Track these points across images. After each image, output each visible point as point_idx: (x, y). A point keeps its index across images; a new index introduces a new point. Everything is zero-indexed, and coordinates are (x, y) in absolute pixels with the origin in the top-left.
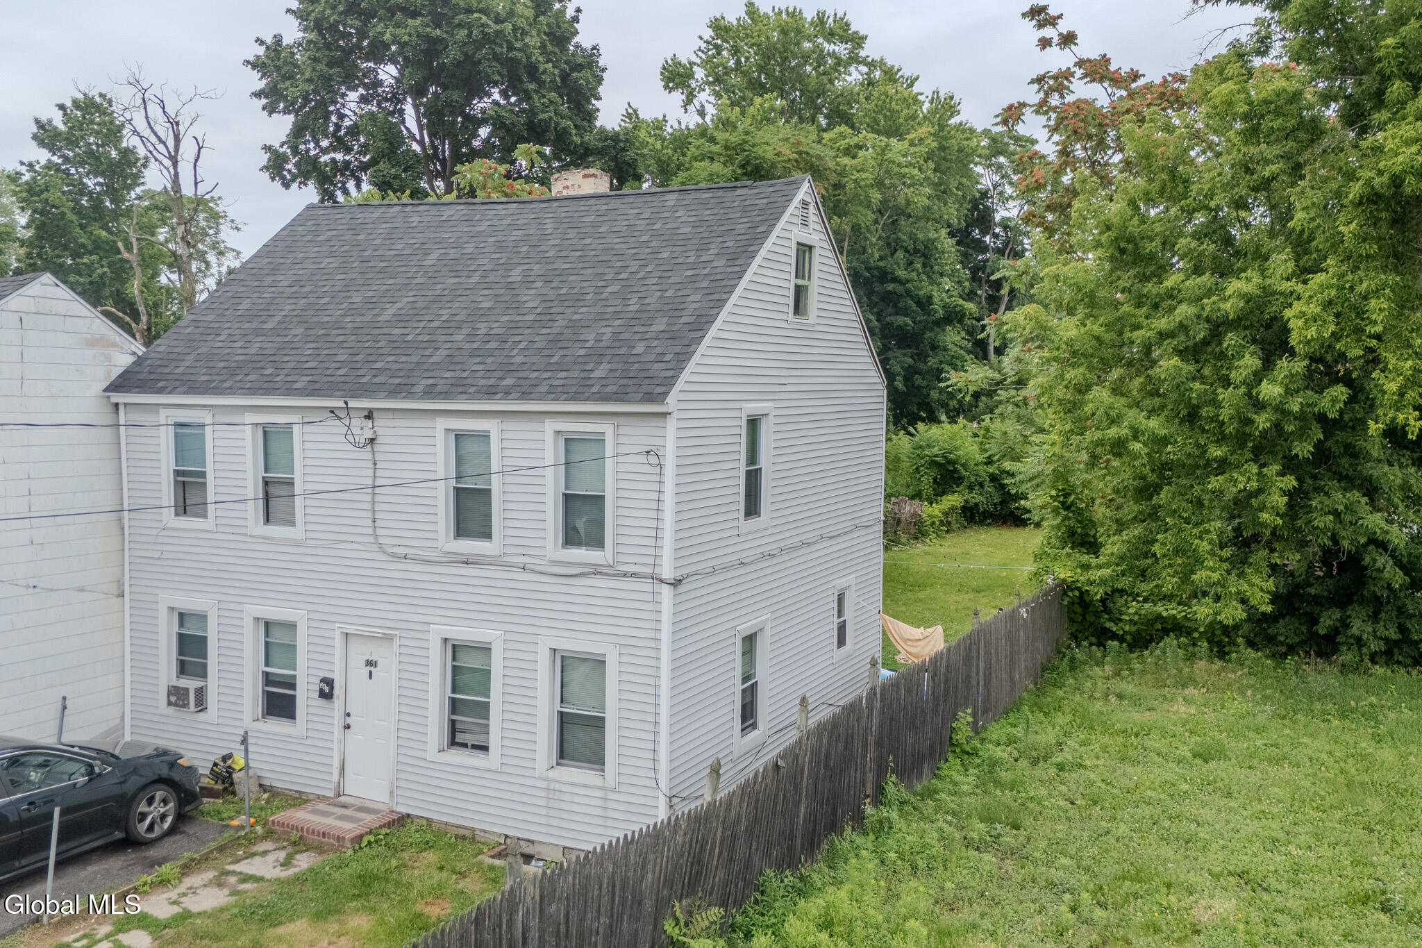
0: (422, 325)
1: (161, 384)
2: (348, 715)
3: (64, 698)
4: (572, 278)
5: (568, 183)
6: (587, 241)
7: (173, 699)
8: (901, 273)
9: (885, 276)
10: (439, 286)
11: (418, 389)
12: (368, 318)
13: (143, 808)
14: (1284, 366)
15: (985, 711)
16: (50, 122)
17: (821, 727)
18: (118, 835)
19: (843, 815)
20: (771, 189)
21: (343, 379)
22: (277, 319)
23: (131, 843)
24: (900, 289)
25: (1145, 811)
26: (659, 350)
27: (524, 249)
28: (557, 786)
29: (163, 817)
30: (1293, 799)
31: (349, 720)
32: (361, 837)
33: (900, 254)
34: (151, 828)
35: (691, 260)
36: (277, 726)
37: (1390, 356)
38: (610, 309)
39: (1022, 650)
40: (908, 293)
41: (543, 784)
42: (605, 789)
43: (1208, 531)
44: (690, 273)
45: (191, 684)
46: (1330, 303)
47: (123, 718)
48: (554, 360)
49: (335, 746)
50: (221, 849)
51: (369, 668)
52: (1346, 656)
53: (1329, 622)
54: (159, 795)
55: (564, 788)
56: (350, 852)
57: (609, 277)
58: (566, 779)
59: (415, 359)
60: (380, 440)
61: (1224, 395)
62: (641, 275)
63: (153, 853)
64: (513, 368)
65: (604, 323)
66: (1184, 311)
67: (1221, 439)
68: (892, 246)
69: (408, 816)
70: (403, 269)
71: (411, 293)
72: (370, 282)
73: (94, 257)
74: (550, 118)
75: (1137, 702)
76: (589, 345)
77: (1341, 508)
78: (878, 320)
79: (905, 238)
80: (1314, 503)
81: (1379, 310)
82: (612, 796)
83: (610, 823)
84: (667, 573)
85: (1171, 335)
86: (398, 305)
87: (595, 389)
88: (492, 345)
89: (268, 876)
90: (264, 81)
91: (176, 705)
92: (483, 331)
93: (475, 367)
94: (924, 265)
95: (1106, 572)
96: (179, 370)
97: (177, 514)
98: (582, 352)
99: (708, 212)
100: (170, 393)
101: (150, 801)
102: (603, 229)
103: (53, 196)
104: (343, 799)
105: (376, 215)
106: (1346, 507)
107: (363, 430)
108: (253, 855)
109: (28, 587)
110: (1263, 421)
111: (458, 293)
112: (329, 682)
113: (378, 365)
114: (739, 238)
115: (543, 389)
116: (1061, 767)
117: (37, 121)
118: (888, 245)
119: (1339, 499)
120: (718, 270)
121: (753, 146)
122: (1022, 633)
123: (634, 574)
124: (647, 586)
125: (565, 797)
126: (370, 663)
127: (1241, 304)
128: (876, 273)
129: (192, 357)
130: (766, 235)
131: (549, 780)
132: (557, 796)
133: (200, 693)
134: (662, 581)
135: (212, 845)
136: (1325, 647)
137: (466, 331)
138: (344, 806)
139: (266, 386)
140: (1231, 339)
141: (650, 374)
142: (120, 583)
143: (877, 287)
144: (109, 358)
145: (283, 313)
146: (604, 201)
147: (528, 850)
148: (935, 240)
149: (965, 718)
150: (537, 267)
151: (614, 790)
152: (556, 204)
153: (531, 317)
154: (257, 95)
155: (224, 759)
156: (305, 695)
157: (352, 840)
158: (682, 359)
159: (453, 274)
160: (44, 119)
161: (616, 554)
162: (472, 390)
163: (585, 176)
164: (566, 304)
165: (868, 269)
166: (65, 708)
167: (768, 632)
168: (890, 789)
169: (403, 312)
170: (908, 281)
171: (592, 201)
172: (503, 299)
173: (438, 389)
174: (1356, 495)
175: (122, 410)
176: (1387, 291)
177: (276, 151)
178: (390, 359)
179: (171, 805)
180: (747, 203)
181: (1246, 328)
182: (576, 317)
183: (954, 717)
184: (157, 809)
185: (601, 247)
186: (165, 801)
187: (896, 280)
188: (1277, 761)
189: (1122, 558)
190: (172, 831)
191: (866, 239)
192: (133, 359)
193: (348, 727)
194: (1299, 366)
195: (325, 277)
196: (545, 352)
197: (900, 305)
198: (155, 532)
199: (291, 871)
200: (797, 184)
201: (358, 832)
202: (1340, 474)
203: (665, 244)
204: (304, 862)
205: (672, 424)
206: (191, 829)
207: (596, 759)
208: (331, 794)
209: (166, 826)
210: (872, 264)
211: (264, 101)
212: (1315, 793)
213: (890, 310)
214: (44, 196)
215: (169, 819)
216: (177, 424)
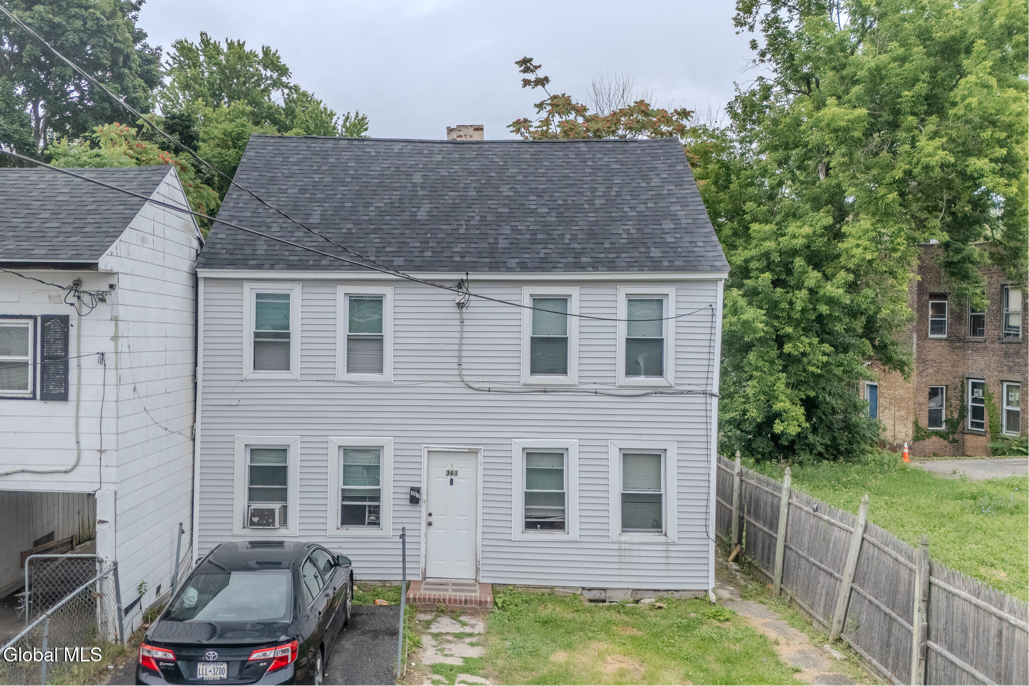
0: (462, 223)
2: (430, 515)
7: (256, 519)
10: (447, 197)
11: (512, 265)
12: (406, 218)
22: (316, 217)
28: (627, 547)
31: (430, 519)
32: (494, 600)
36: (358, 531)
38: (614, 214)
41: (616, 547)
42: (667, 544)
45: (272, 506)
47: (192, 542)
48: (607, 246)
49: (422, 539)
51: (449, 477)
55: (633, 547)
58: (635, 540)
59: (484, 245)
60: (470, 304)
69: (494, 584)
71: (426, 202)
72: (377, 193)
82: (671, 548)
83: (671, 567)
84: (716, 390)
86: (424, 210)
91: (258, 524)
97: (256, 368)
98: (624, 241)
104: (428, 580)
111: (469, 202)
112: (417, 490)
113: (456, 250)
115: (621, 264)
123: (689, 392)
124: (701, 399)
125: (633, 554)
126: (450, 473)
131: (620, 543)
132: (627, 553)
134: (713, 395)
137: (508, 227)
138: (437, 584)
145: (318, 213)
147: (601, 596)
151: (674, 544)
153: (552, 219)
156: (391, 502)
157: (492, 603)
161: (676, 378)
164: (572, 210)
173: (530, 265)
175: (202, 284)
178: (462, 245)
182: (592, 219)
193: (430, 524)
195: (328, 188)
198: (233, 384)
201: (489, 597)
204: (473, 621)
207: (657, 524)
208: (420, 577)
216: (259, 296)
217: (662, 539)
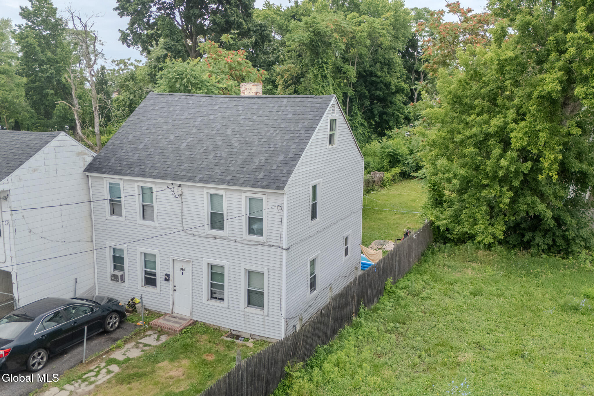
0: (197, 151)
1: (104, 170)
2: (175, 286)
3: (76, 279)
4: (250, 134)
5: (247, 87)
6: (255, 117)
7: (113, 278)
8: (378, 73)
9: (371, 74)
10: (202, 134)
11: (197, 178)
12: (177, 146)
13: (109, 321)
14: (509, 154)
15: (398, 274)
16: (26, 8)
17: (337, 296)
18: (101, 330)
19: (345, 322)
20: (321, 100)
21: (170, 172)
22: (143, 144)
23: (106, 332)
24: (378, 80)
25: (449, 318)
26: (281, 168)
27: (232, 119)
28: (248, 314)
29: (115, 323)
30: (501, 312)
31: (175, 288)
32: (182, 330)
33: (378, 65)
34: (112, 327)
35: (292, 129)
36: (150, 289)
37: (546, 152)
38: (264, 149)
39: (414, 250)
40: (381, 82)
41: (243, 313)
42: (264, 316)
43: (481, 210)
44: (292, 135)
45: (119, 273)
46: (526, 132)
47: (95, 283)
48: (245, 169)
49: (171, 297)
50: (135, 334)
51: (182, 271)
52: (533, 250)
53: (528, 237)
54: (114, 316)
55: (250, 315)
56: (179, 335)
57: (263, 134)
58: (251, 311)
59: (195, 165)
60: (184, 194)
61: (488, 162)
62: (274, 135)
63: (113, 336)
64: (230, 172)
65: (262, 155)
66: (475, 130)
67: (487, 176)
68: (375, 61)
69: (197, 321)
70: (188, 125)
71: (192, 136)
72: (176, 130)
73: (48, 66)
74: (235, 19)
75: (454, 268)
76: (257, 164)
77: (530, 202)
78: (369, 92)
79: (380, 58)
80: (520, 200)
81: (543, 136)
82: (266, 318)
83: (266, 327)
84: (285, 246)
85: (470, 137)
86: (187, 141)
87: (259, 183)
88: (222, 161)
89: (153, 344)
90: (118, 3)
91: (114, 280)
92: (219, 155)
93: (217, 171)
94: (388, 69)
95: (444, 222)
96: (110, 164)
97: (111, 215)
98: (254, 167)
99: (298, 108)
100: (108, 174)
101: (111, 318)
102: (260, 113)
103: (31, 40)
104: (174, 314)
105: (176, 99)
106: (532, 202)
107: (178, 191)
108: (146, 336)
109: (62, 242)
110: (501, 173)
111: (209, 137)
112: (168, 275)
113: (182, 167)
114: (310, 121)
115: (241, 182)
116: (423, 299)
117: (21, 7)
118: (373, 60)
119: (529, 200)
120: (302, 135)
121: (317, 24)
122: (413, 244)
123: (273, 246)
124: (278, 250)
125: (250, 318)
126: (182, 269)
127: (496, 129)
128: (368, 73)
129: (113, 159)
130: (320, 120)
131: (245, 312)
132: (248, 317)
133: (122, 277)
134: (283, 249)
135: (133, 333)
136: (527, 246)
137: (213, 155)
138: (175, 318)
139: (142, 173)
140: (492, 142)
141: (278, 178)
142: (92, 237)
143: (369, 79)
144: (84, 159)
145: (145, 142)
146: (260, 99)
147: (239, 334)
148: (392, 59)
149: (390, 280)
150: (237, 128)
151: (267, 316)
152: (243, 100)
153: (235, 150)
154: (116, 9)
155: (132, 299)
156: (160, 279)
157: (179, 331)
158: (289, 173)
159: (206, 129)
160: (24, 7)
161: (267, 238)
162: (216, 180)
163: (253, 85)
164: (248, 145)
165: (365, 71)
166: (76, 282)
167: (320, 257)
168: (362, 310)
169: (189, 144)
170: (381, 77)
171: (256, 99)
172: (225, 141)
173: (204, 179)
174: (535, 198)
175: (90, 178)
176: (546, 130)
177: (124, 33)
178: (186, 165)
179: (117, 319)
180: (312, 105)
181: (498, 137)
182: (252, 151)
183: (386, 280)
184: (112, 321)
185: (260, 120)
186: (116, 318)
187: (376, 76)
188: (499, 296)
189: (451, 216)
190: (118, 327)
191: (364, 59)
192: (92, 158)
193: (175, 290)
194: (515, 154)
195: (159, 126)
196: (241, 166)
197: (378, 86)
198: (104, 220)
199: (160, 343)
200: (330, 98)
201: (181, 328)
202: (531, 188)
203: (283, 121)
204: (164, 339)
205: (286, 197)
206: (124, 326)
207: (261, 305)
208: (170, 313)
209: (116, 326)
210: (367, 69)
211: (119, 11)
212: (510, 310)
213: (373, 88)
214: (26, 40)
215: (117, 323)
216: (110, 184)
217: (261, 313)
